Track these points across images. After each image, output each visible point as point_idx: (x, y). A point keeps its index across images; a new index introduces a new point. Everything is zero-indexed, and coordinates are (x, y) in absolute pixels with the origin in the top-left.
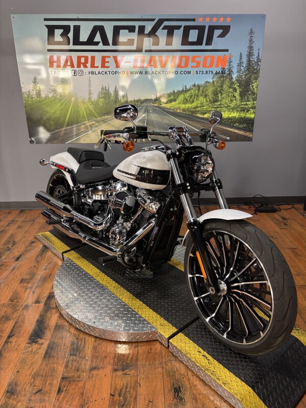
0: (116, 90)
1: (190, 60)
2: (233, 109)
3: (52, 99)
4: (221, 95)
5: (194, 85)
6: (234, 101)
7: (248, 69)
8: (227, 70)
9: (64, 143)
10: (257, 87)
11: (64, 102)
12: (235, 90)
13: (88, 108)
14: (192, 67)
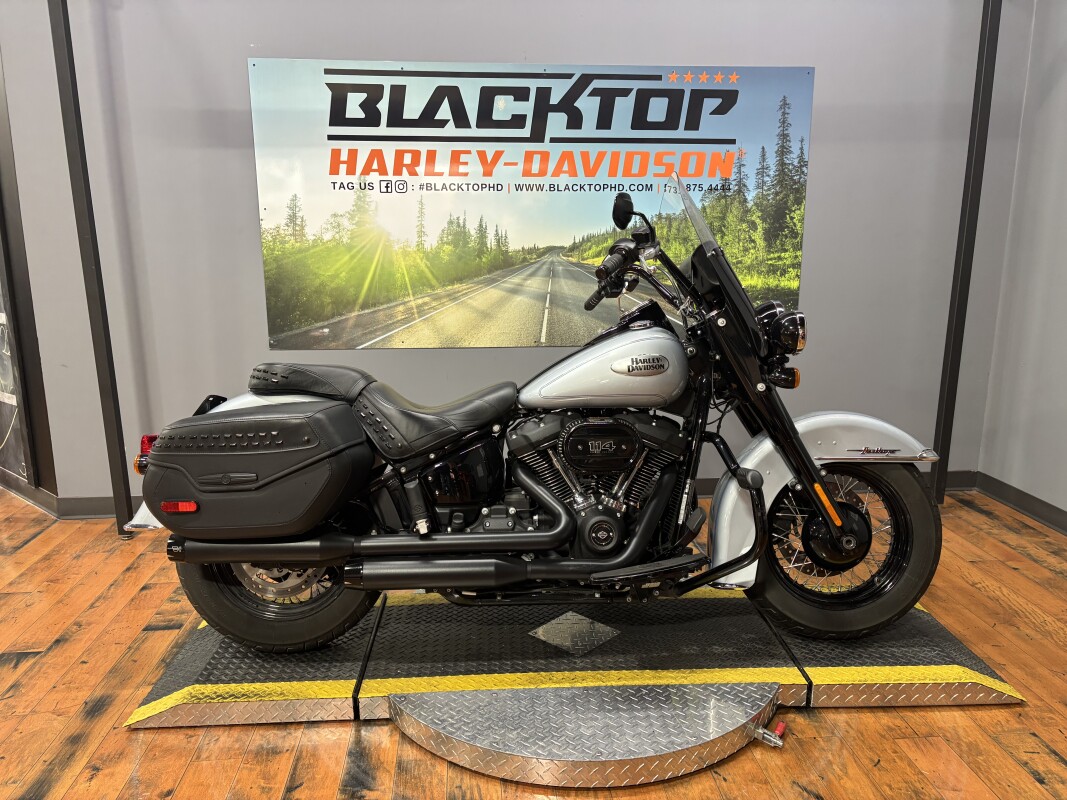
0: (481, 226)
1: (652, 160)
2: (750, 268)
3: (330, 245)
4: (722, 237)
5: (660, 216)
6: (752, 251)
7: (780, 182)
8: (734, 183)
9: (353, 348)
10: (800, 221)
11: (358, 252)
12: (753, 226)
13: (416, 266)
14: (656, 175)
